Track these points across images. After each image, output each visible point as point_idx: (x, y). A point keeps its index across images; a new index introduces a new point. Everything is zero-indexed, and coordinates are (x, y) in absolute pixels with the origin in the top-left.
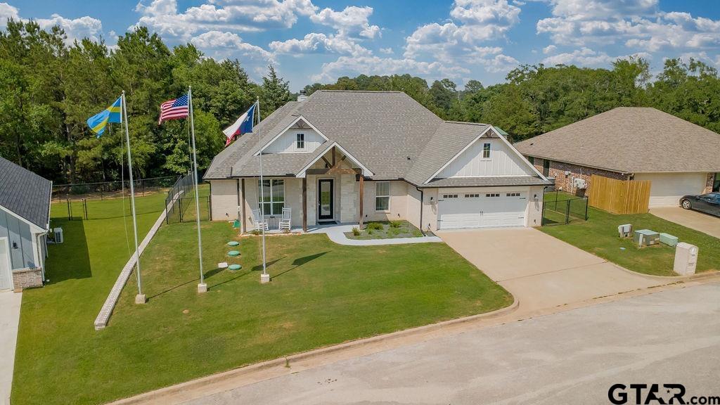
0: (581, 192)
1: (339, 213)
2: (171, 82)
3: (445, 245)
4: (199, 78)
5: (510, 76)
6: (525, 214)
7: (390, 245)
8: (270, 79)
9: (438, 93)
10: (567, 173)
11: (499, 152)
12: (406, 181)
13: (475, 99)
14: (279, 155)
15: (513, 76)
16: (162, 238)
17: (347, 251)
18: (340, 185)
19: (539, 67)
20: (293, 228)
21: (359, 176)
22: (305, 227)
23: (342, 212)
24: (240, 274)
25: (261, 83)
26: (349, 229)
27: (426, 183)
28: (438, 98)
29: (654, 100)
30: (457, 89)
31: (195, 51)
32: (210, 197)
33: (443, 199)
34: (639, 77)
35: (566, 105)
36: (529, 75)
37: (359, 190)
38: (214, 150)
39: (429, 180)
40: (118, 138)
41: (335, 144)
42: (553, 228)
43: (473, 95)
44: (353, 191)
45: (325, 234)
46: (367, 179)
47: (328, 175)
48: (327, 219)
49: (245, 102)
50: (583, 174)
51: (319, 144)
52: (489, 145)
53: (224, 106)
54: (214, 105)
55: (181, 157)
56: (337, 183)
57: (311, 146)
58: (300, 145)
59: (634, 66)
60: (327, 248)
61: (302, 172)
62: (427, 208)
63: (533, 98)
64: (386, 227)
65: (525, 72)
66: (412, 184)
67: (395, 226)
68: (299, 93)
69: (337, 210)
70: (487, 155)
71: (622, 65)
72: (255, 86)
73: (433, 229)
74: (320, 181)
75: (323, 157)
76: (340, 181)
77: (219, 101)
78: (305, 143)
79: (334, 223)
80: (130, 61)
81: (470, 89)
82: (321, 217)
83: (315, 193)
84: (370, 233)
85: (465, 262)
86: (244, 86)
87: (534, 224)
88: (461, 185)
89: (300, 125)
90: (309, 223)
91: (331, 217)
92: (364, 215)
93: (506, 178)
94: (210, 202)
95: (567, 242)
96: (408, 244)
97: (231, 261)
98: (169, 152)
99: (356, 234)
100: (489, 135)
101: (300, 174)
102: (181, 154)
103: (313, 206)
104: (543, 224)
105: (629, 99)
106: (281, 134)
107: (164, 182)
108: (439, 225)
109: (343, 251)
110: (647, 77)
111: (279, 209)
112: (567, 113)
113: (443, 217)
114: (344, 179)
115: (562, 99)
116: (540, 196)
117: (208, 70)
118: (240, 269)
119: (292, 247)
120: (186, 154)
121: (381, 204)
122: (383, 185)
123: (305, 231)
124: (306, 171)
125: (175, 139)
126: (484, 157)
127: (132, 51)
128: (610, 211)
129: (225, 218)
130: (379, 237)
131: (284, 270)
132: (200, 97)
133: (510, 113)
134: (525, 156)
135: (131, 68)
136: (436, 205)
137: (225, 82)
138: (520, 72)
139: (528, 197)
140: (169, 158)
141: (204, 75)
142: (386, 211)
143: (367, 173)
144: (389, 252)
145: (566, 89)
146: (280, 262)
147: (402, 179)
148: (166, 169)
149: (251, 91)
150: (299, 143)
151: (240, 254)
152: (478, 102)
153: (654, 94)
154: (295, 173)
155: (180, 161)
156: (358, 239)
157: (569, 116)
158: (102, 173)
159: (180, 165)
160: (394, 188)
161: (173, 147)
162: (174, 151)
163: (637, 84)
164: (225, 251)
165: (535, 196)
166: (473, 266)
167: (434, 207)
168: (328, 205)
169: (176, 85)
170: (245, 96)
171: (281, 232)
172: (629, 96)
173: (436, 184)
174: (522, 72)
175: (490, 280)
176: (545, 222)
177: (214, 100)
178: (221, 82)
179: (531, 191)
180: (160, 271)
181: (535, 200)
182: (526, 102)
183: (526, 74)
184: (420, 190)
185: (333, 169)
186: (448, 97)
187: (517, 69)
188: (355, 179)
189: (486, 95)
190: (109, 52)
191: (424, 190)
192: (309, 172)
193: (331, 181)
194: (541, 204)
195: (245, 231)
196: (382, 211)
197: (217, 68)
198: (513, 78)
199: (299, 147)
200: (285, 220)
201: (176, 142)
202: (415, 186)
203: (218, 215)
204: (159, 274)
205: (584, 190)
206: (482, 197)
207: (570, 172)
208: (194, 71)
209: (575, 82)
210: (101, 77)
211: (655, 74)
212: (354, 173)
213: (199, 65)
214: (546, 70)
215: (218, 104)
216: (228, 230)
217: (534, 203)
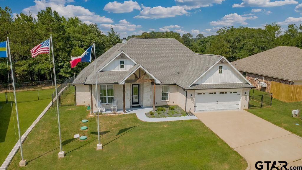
0: (263, 89)
1: (143, 101)
2: (64, 34)
3: (199, 121)
4: (78, 32)
5: (218, 32)
6: (240, 102)
7: (170, 122)
8: (111, 33)
9: (185, 39)
10: (255, 79)
11: (227, 70)
12: (178, 85)
13: (202, 42)
14: (111, 72)
15: (219, 32)
16: (48, 116)
17: (147, 126)
18: (143, 87)
19: (231, 28)
20: (118, 110)
21: (153, 83)
22: (125, 109)
23: (144, 101)
24: (87, 142)
25: (107, 34)
26: (148, 110)
27: (189, 87)
28: (185, 41)
29: (284, 43)
30: (193, 38)
31: (78, 20)
32: (75, 93)
33: (197, 95)
34: (276, 32)
35: (244, 45)
36: (227, 32)
37: (153, 89)
38: (84, 65)
39: (190, 86)
40: (36, 60)
41: (140, 66)
42: (255, 110)
43: (201, 40)
44: (150, 90)
45: (135, 114)
46: (157, 85)
47: (137, 82)
48: (136, 105)
49: (100, 43)
50: (264, 80)
51: (132, 66)
52: (222, 67)
53: (90, 45)
54: (85, 44)
55: (67, 70)
56: (142, 86)
57: (128, 67)
58: (122, 66)
59: (274, 27)
60: (136, 124)
61: (123, 81)
62: (189, 100)
63: (229, 42)
64: (167, 109)
65: (225, 30)
66: (181, 87)
67: (172, 109)
68: (123, 39)
69: (142, 100)
70: (220, 72)
71: (269, 27)
72: (105, 36)
73: (192, 111)
74: (133, 85)
75: (134, 74)
76: (143, 85)
77: (87, 43)
78: (125, 65)
79: (140, 107)
80: (43, 23)
81: (198, 37)
82: (133, 103)
83: (130, 91)
84: (159, 114)
85: (213, 134)
86: (99, 35)
87: (244, 108)
88: (207, 88)
89: (122, 56)
90: (126, 107)
91: (138, 103)
92: (156, 103)
93: (230, 84)
94: (75, 95)
95: (265, 119)
96: (180, 121)
97: (82, 133)
98: (61, 67)
99: (152, 114)
100: (222, 62)
101: (121, 82)
102: (67, 68)
103: (129, 98)
104: (249, 108)
105: (273, 42)
106: (112, 61)
107: (59, 81)
108: (195, 109)
109: (144, 126)
110: (279, 32)
111: (111, 100)
112: (244, 48)
113: (197, 105)
114: (145, 84)
115: (242, 42)
116: (248, 93)
117: (82, 28)
118: (86, 139)
119: (117, 123)
120: (69, 68)
121: (164, 96)
122: (166, 87)
123: (125, 112)
124: (125, 81)
125: (64, 61)
126: (219, 73)
127: (43, 19)
128: (282, 100)
129: (83, 104)
130: (164, 116)
131: (111, 139)
132: (78, 41)
133: (219, 48)
134: (240, 71)
135: (43, 27)
136: (194, 99)
137: (90, 34)
138: (223, 30)
139: (241, 93)
140: (61, 70)
141: (81, 31)
142: (167, 100)
143: (157, 82)
144: (170, 126)
145: (244, 37)
146: (109, 134)
147: (175, 84)
148: (60, 75)
149: (103, 38)
150: (121, 65)
151: (87, 128)
152: (203, 43)
153: (284, 40)
154: (119, 82)
155: (67, 71)
156: (153, 117)
157: (245, 49)
158: (30, 77)
159: (67, 73)
160: (171, 88)
161: (64, 65)
162: (64, 66)
163: (276, 35)
164: (80, 125)
165: (245, 93)
166: (218, 136)
167: (192, 100)
168: (137, 96)
169: (66, 35)
170: (99, 40)
171: (112, 113)
172: (273, 40)
173: (194, 87)
174: (224, 30)
175: (229, 147)
176: (250, 106)
177: (85, 42)
178: (88, 34)
179: (243, 91)
180: (40, 140)
181: (245, 95)
182: (226, 44)
183: (226, 31)
184: (186, 91)
185: (139, 80)
186: (189, 41)
187: (222, 29)
188: (151, 85)
189: (207, 40)
190: (34, 20)
191: (188, 91)
192: (127, 81)
193: (139, 85)
194: (248, 97)
195: (92, 113)
196: (164, 100)
197: (87, 27)
198: (220, 33)
199: (121, 67)
200: (114, 106)
201: (65, 62)
202: (183, 88)
203: (79, 102)
204: (38, 143)
205: (265, 88)
206: (218, 94)
207: (257, 79)
208: (76, 29)
209: (248, 35)
210: (28, 31)
211: (283, 31)
212: (150, 81)
213: (79, 26)
214: (234, 29)
215: (87, 44)
216: (84, 111)
217: (244, 97)
